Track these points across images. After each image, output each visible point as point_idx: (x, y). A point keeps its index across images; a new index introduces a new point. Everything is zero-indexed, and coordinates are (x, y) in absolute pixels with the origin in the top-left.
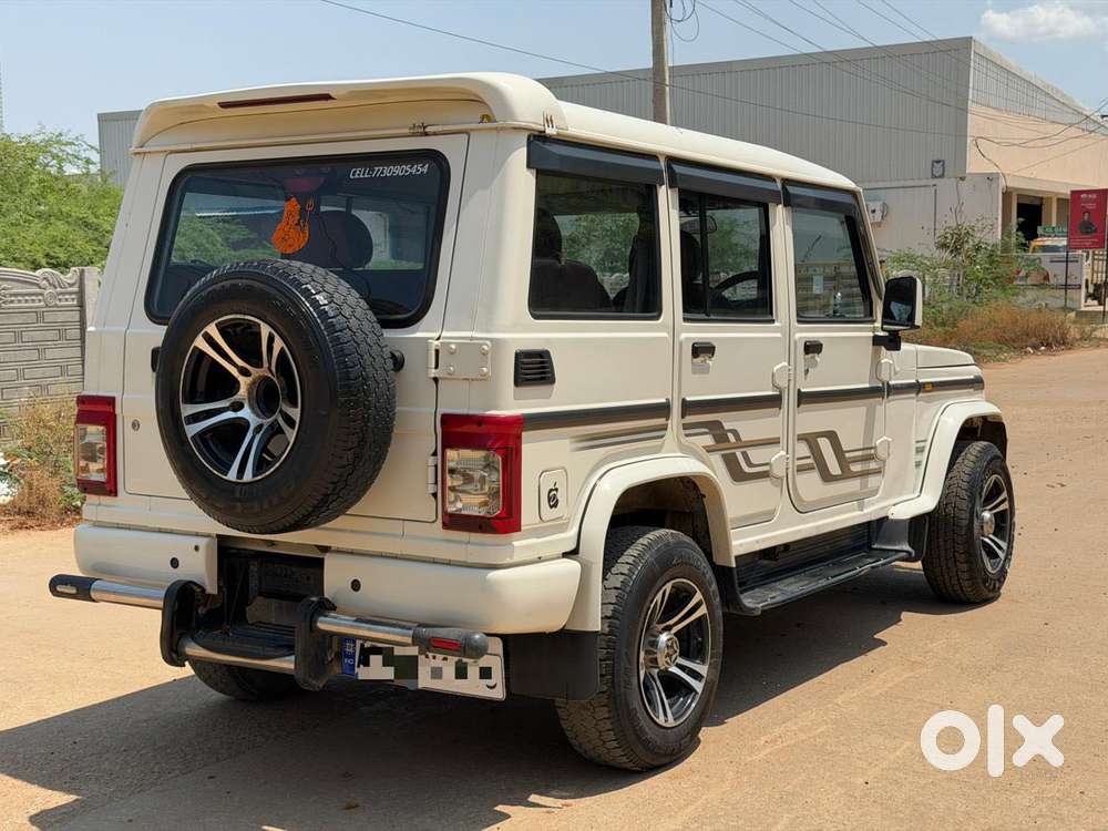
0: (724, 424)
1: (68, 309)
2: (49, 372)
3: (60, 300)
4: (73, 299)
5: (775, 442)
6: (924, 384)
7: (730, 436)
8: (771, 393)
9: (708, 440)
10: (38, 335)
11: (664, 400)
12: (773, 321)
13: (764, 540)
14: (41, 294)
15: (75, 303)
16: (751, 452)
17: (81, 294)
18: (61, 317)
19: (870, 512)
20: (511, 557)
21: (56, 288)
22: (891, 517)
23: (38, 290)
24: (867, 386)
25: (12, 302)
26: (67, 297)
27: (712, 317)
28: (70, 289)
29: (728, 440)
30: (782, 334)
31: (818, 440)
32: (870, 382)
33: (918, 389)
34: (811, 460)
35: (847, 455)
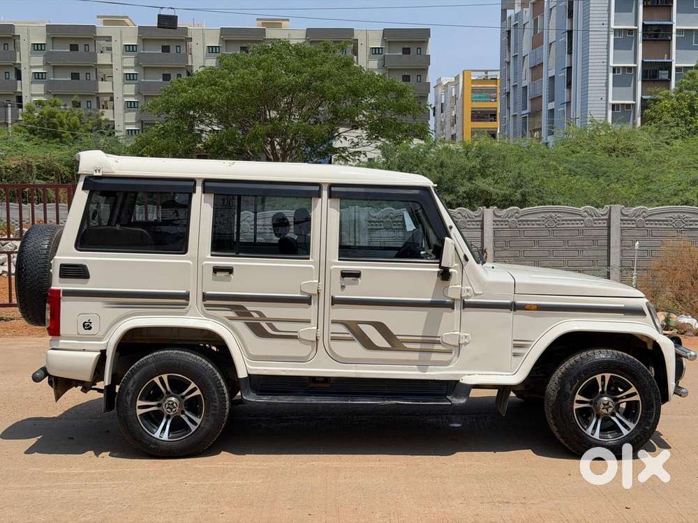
0: (247, 308)
1: (601, 228)
2: (585, 263)
3: (595, 223)
4: (604, 223)
5: (309, 322)
6: (525, 305)
7: (253, 313)
8: (298, 296)
9: (230, 314)
10: (578, 243)
12: (308, 259)
13: (291, 371)
14: (583, 220)
15: (606, 225)
16: (279, 324)
17: (609, 220)
18: (595, 233)
20: (58, 346)
21: (593, 216)
22: (461, 381)
23: (580, 218)
24: (430, 300)
25: (563, 224)
26: (600, 221)
27: (240, 254)
28: (602, 217)
29: (250, 316)
30: (315, 266)
31: (359, 325)
32: (432, 298)
33: (514, 307)
34: (350, 336)
35: (398, 337)
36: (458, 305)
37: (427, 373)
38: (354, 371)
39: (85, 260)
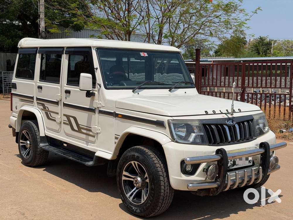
0: (45, 105)
5: (58, 113)
6: (118, 114)
7: (46, 108)
8: (56, 101)
9: (42, 107)
11: (32, 96)
12: (59, 84)
16: (51, 114)
19: (90, 147)
27: (46, 81)
29: (46, 109)
30: (60, 87)
31: (70, 118)
32: (90, 106)
33: (115, 115)
34: (68, 122)
35: (80, 126)
36: (97, 111)
37: (88, 146)
38: (69, 140)
39: (16, 82)
